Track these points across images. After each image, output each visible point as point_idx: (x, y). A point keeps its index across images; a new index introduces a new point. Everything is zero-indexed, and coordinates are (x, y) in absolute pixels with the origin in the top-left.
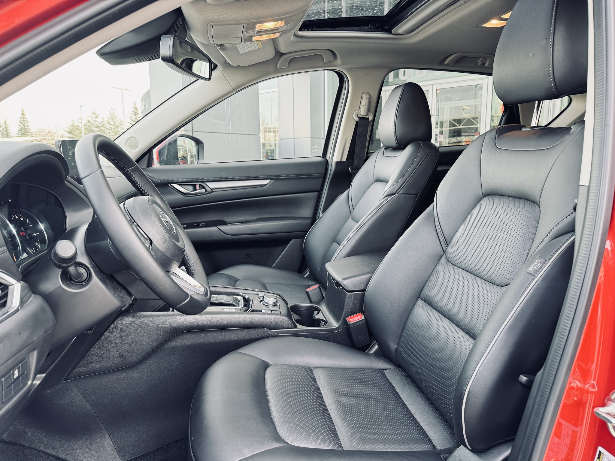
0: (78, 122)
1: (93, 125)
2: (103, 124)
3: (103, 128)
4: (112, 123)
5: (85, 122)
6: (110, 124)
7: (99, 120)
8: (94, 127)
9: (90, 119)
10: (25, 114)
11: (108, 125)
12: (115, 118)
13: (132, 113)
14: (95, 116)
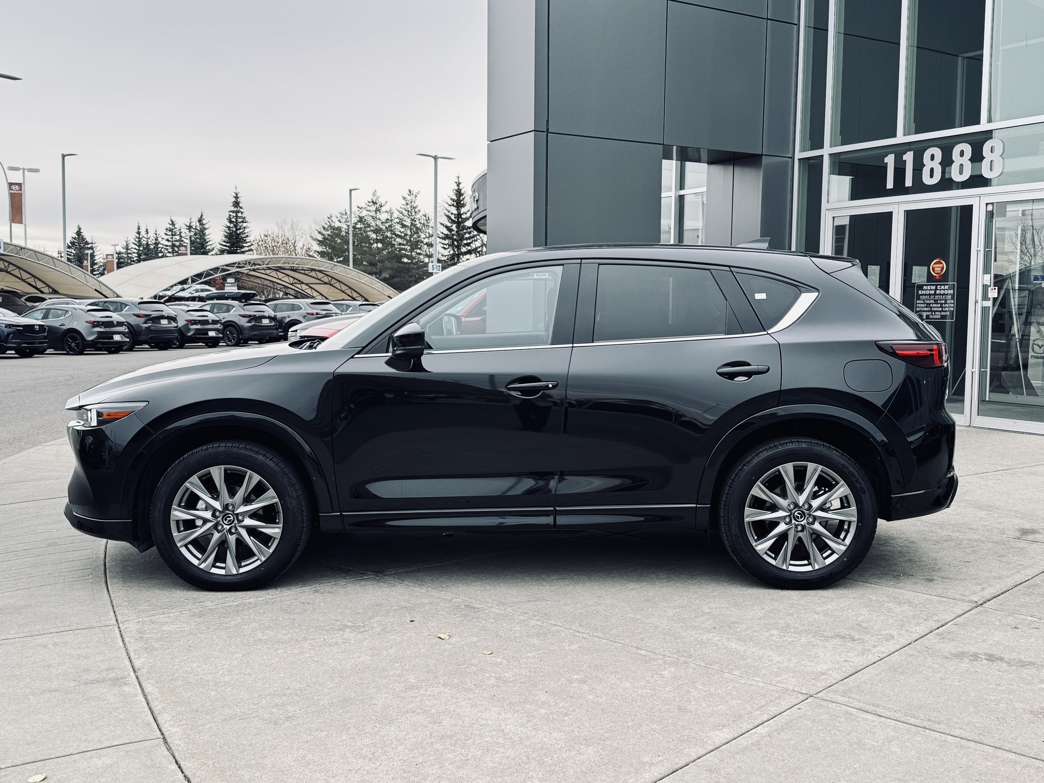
0: (340, 222)
1: (369, 226)
2: (390, 226)
3: (389, 234)
4: (408, 223)
5: (354, 220)
6: (404, 226)
7: (384, 216)
8: (372, 231)
9: (364, 213)
10: (241, 205)
11: (398, 227)
12: (415, 212)
13: (450, 202)
14: (373, 208)
